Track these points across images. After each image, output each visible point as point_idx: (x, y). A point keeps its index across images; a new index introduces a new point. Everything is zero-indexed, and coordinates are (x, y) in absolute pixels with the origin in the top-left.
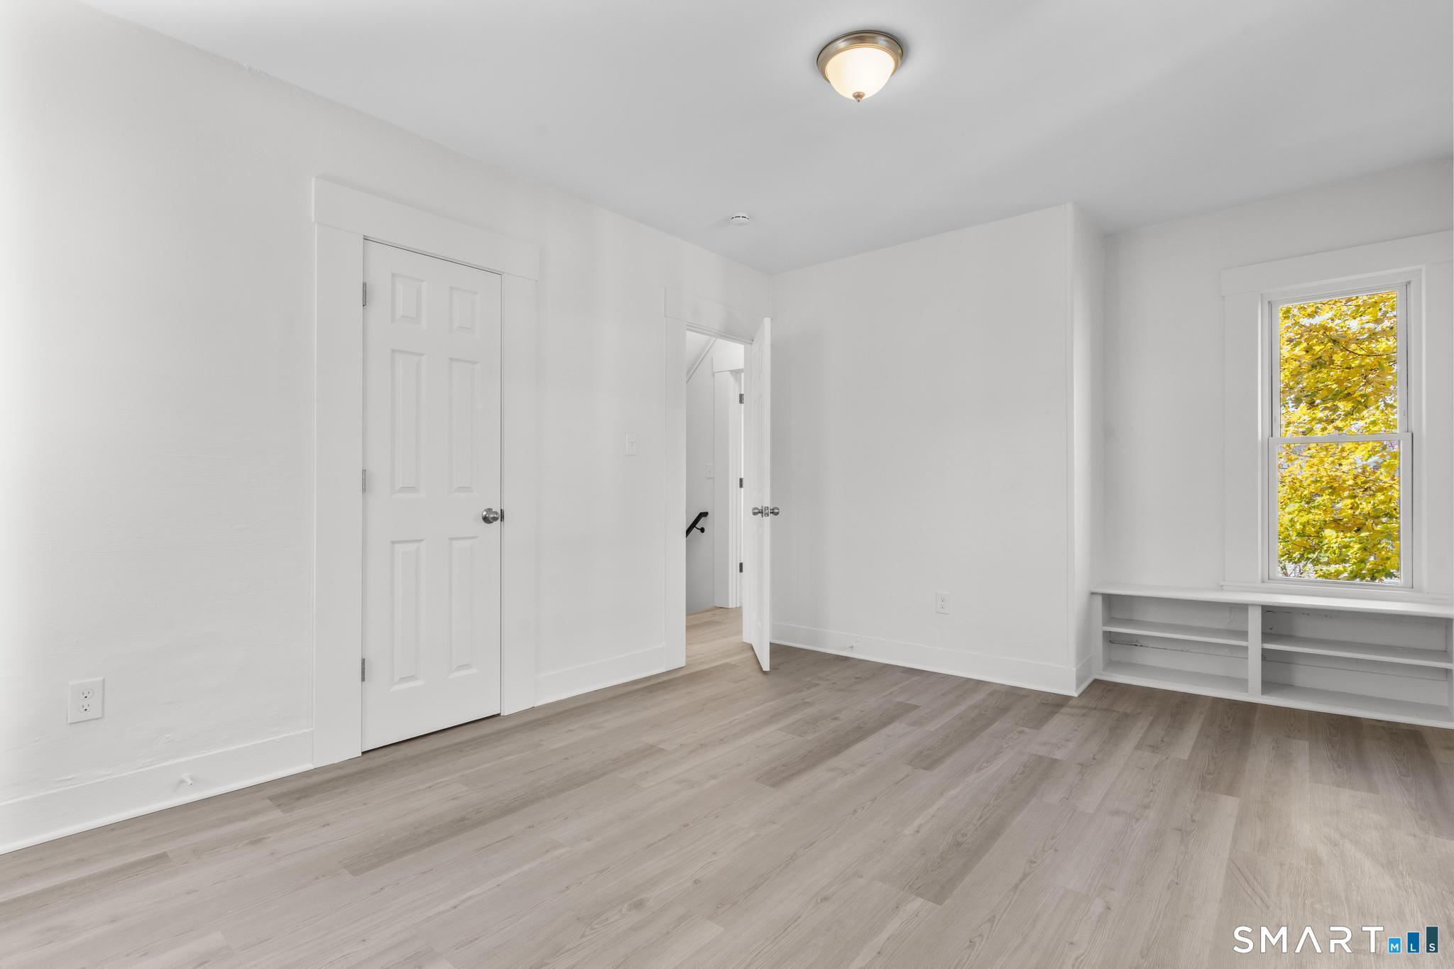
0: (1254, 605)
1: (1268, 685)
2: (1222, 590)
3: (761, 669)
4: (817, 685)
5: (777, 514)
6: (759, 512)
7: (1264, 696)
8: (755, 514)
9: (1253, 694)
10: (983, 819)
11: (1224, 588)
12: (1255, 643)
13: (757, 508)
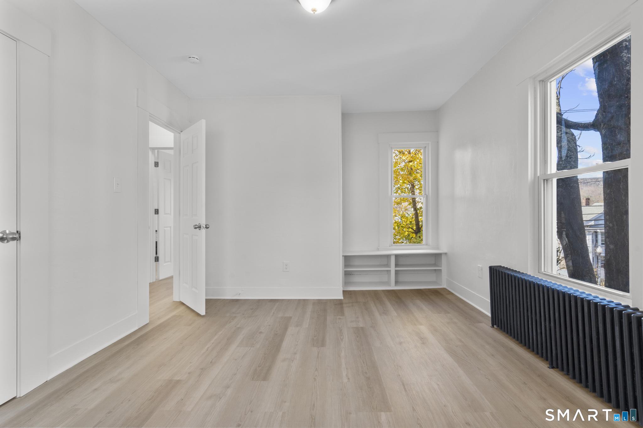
0: (393, 255)
1: (397, 283)
2: (379, 250)
3: (198, 315)
4: (235, 317)
5: (208, 228)
6: (198, 227)
7: (396, 287)
8: (195, 228)
9: (393, 287)
10: (365, 363)
11: (379, 249)
12: (393, 269)
13: (196, 225)
